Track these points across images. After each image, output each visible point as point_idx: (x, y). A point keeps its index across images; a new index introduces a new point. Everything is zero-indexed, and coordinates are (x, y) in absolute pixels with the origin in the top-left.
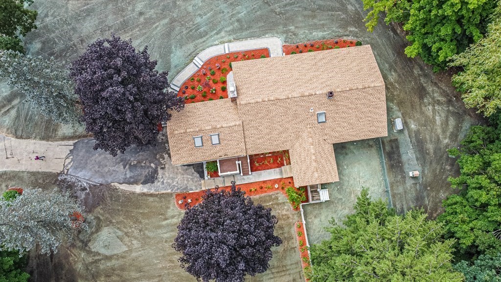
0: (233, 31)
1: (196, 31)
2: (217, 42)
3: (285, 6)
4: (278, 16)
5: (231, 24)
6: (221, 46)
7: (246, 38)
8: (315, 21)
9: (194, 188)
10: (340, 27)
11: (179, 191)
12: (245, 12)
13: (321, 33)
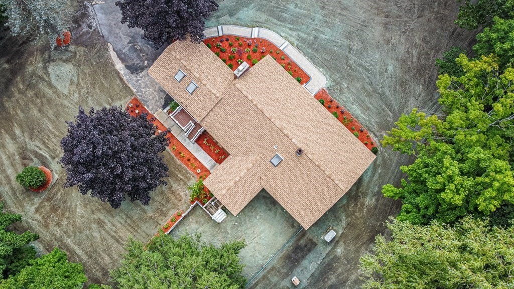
0: (303, 40)
1: (280, 11)
2: (283, 35)
3: (360, 65)
4: (346, 66)
5: (308, 34)
6: (283, 40)
7: (305, 54)
8: (367, 99)
9: (150, 107)
10: (378, 124)
11: (139, 98)
12: (327, 37)
13: (360, 112)
